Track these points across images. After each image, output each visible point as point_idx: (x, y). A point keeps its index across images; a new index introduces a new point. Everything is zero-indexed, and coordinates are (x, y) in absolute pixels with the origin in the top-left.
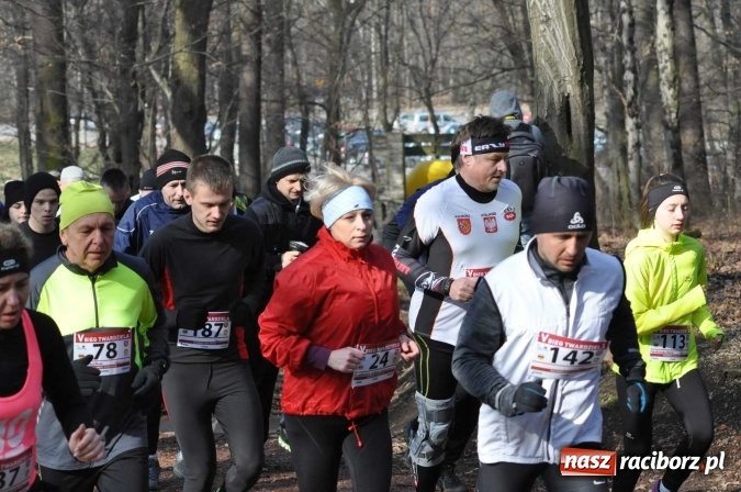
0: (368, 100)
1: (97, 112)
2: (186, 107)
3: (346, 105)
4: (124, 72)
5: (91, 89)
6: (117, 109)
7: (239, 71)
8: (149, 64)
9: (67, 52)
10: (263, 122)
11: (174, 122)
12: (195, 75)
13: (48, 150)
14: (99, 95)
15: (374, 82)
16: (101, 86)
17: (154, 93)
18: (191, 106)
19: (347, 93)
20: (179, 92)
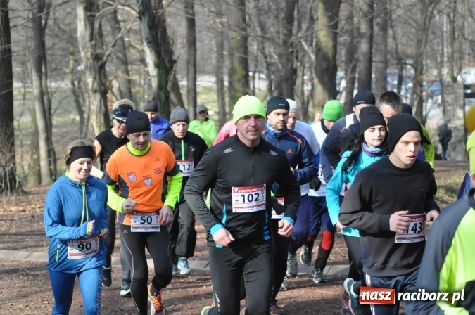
0: (442, 62)
1: (267, 68)
2: (324, 65)
3: (427, 64)
4: (285, 42)
5: (263, 53)
6: (280, 66)
7: (359, 42)
8: (301, 38)
9: (249, 30)
10: (373, 76)
11: (317, 74)
12: (330, 44)
13: (236, 92)
14: (269, 57)
15: (445, 50)
16: (270, 52)
17: (303, 56)
18: (328, 65)
19: (428, 57)
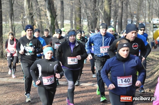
0: (146, 16)
1: (87, 18)
2: (107, 17)
3: (141, 17)
4: (94, 9)
5: (86, 13)
6: (92, 17)
7: (118, 9)
8: (99, 8)
9: (81, 5)
10: (123, 21)
11: (104, 20)
12: (109, 10)
13: (77, 26)
14: (88, 14)
15: (147, 12)
16: (88, 12)
17: (100, 14)
18: (108, 17)
19: (141, 15)
20: (105, 14)
